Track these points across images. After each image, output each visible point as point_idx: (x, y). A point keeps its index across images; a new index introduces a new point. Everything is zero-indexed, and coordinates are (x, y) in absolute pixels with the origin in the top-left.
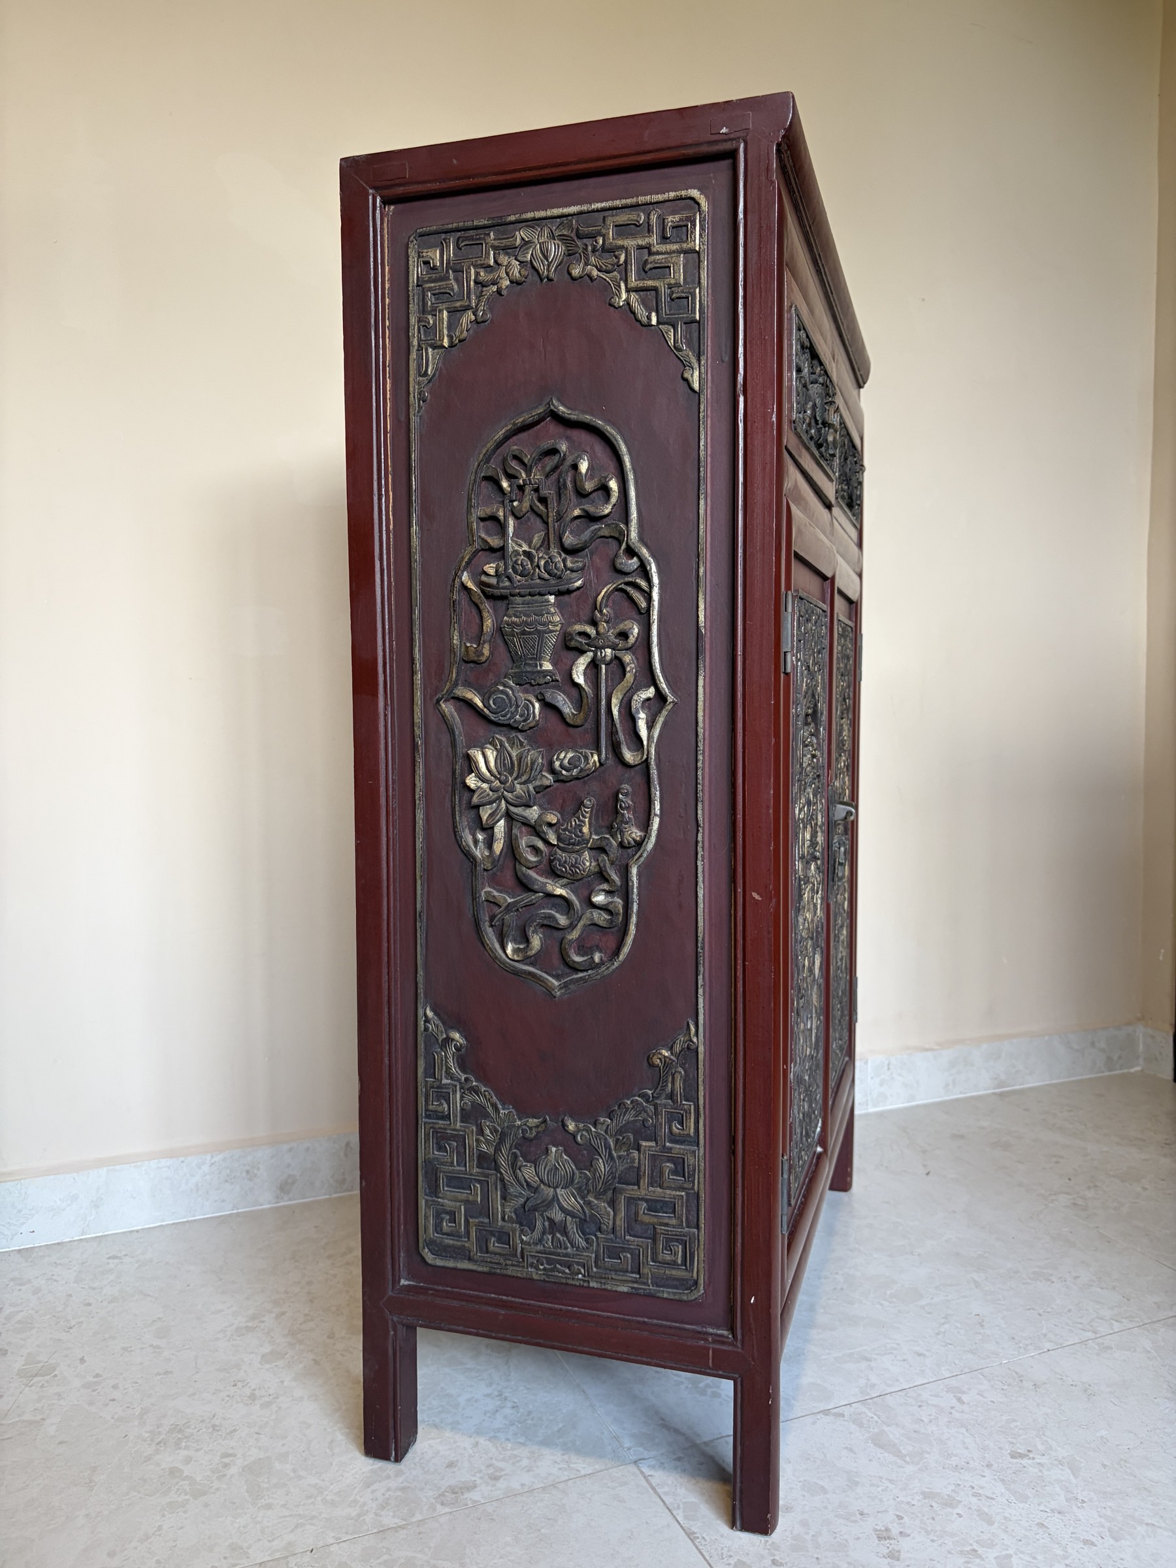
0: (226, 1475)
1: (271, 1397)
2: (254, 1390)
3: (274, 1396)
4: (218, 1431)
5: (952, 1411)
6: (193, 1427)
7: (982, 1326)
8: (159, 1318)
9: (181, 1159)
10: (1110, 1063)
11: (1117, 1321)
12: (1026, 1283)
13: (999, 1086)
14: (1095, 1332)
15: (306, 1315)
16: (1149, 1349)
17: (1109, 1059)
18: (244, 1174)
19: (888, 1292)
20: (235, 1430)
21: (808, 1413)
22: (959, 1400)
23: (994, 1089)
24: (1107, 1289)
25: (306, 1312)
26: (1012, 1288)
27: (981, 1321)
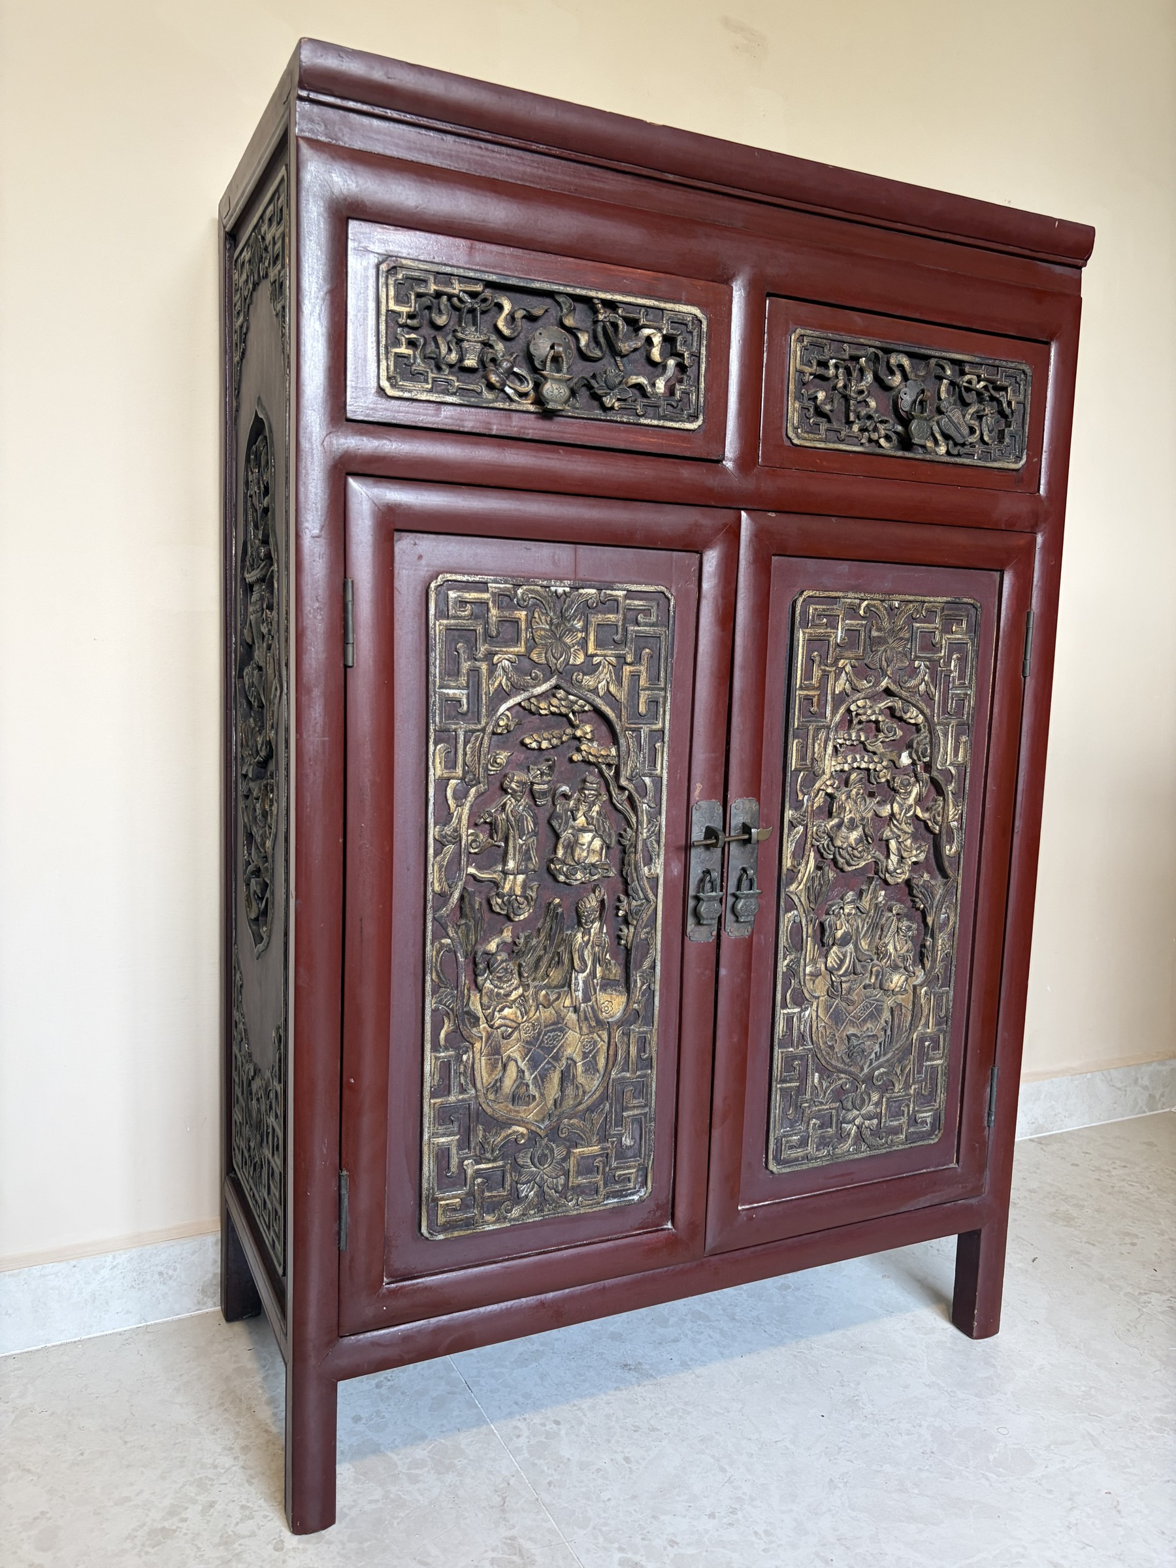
7: (1119, 1512)
8: (42, 1513)
12: (1152, 1438)
15: (243, 1507)
18: (156, 1277)
19: (991, 1457)
25: (244, 1503)
26: (1137, 1446)
27: (1115, 1503)
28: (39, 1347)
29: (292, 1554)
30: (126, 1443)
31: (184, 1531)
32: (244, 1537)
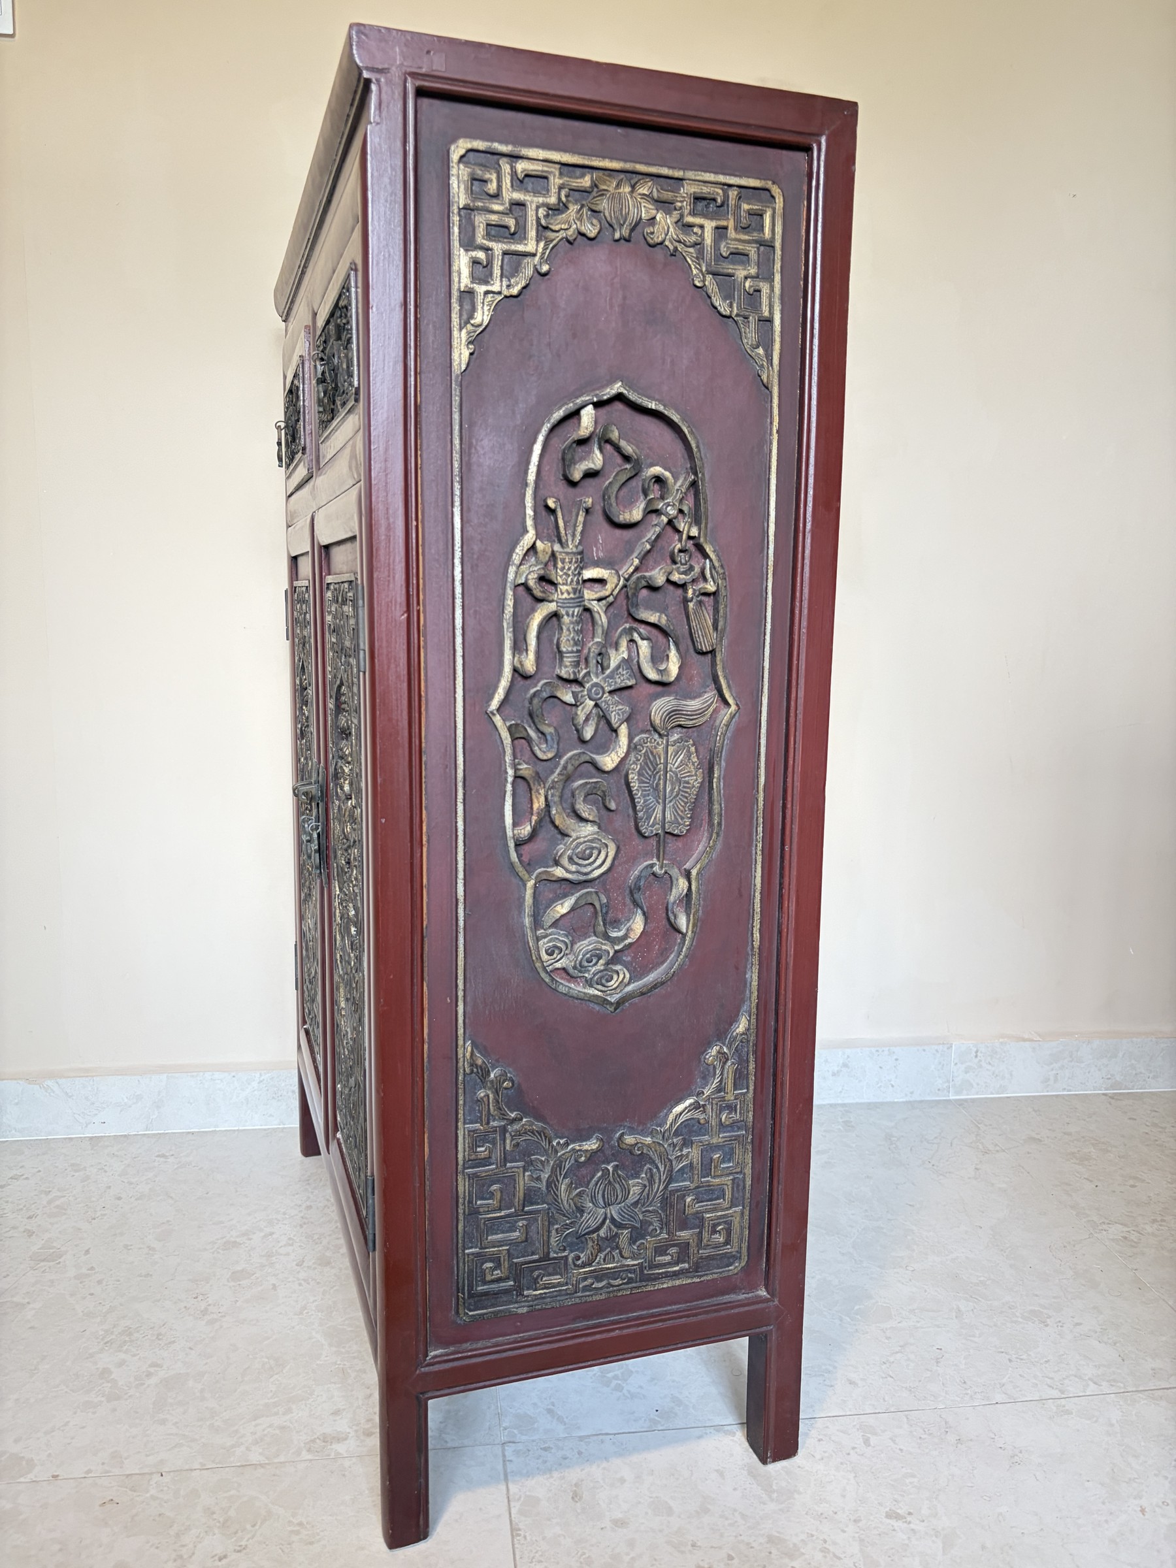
0: (144, 1384)
1: (220, 1315)
2: (209, 1305)
3: (223, 1314)
4: (159, 1339)
5: (852, 1452)
6: (142, 1332)
7: (937, 1362)
8: (168, 1221)
9: (234, 1074)
11: (1095, 1383)
12: (1015, 1322)
14: (1062, 1392)
15: (290, 1239)
16: (1114, 1421)
19: (857, 1307)
20: (174, 1342)
21: (700, 1425)
22: (867, 1442)
23: (1107, 1089)
24: (1106, 1343)
25: (292, 1236)
27: (940, 1356)
28: (211, 1130)
29: (305, 1269)
30: (237, 1191)
31: (247, 1245)
32: (281, 1255)
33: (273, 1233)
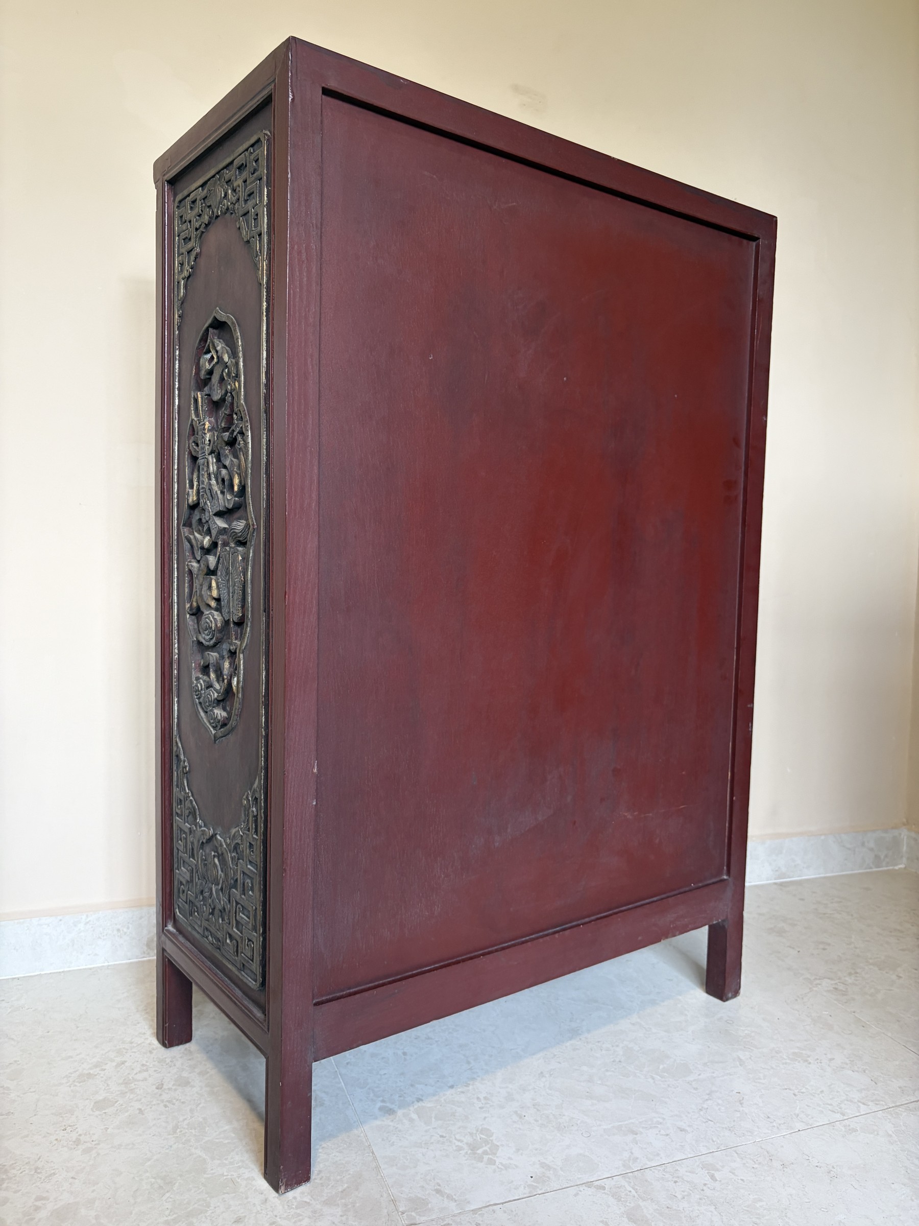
0: (34, 1219)
1: (94, 1143)
2: (80, 1135)
3: (96, 1142)
4: (39, 1173)
5: (705, 1188)
6: (18, 1168)
7: (741, 1104)
8: (16, 1061)
9: (60, 918)
10: (877, 860)
11: (864, 1104)
12: (786, 1063)
13: (779, 878)
14: (844, 1115)
15: (143, 1065)
16: (890, 1133)
17: (877, 857)
18: (115, 932)
19: (661, 1067)
20: (54, 1174)
21: (573, 1185)
22: (713, 1177)
23: (775, 879)
24: (857, 1071)
25: (144, 1062)
26: (772, 1068)
27: (741, 1099)
28: (36, 974)
29: (167, 1091)
30: (78, 1027)
31: (102, 1075)
32: (139, 1081)
33: (125, 1062)
